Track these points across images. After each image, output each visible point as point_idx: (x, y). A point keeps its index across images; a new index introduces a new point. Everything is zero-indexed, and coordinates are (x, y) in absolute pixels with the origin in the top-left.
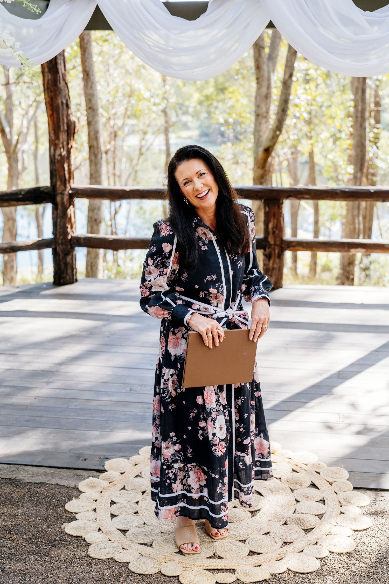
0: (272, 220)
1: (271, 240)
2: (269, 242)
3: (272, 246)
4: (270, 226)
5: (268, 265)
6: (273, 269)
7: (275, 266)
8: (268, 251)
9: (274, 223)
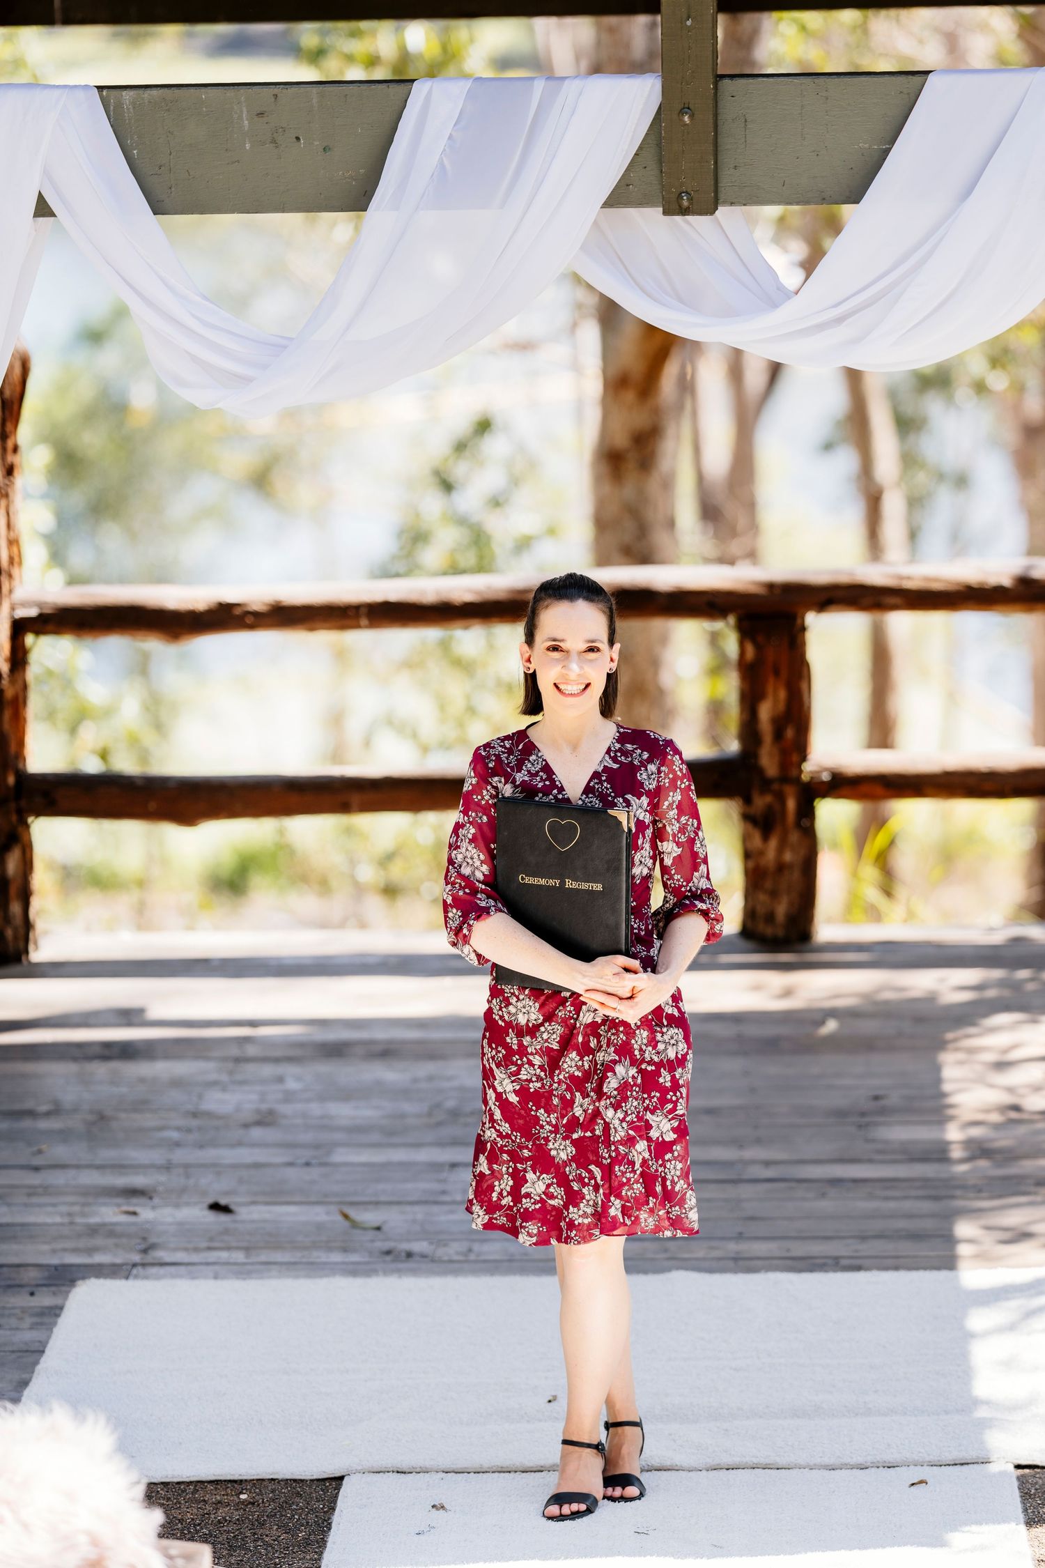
0: (770, 689)
1: (768, 762)
2: (760, 771)
3: (776, 786)
4: (765, 712)
5: (761, 853)
6: (781, 868)
7: (788, 857)
8: (761, 802)
9: (776, 701)
